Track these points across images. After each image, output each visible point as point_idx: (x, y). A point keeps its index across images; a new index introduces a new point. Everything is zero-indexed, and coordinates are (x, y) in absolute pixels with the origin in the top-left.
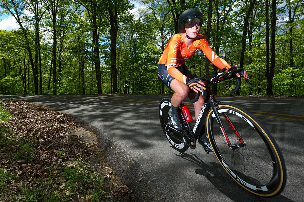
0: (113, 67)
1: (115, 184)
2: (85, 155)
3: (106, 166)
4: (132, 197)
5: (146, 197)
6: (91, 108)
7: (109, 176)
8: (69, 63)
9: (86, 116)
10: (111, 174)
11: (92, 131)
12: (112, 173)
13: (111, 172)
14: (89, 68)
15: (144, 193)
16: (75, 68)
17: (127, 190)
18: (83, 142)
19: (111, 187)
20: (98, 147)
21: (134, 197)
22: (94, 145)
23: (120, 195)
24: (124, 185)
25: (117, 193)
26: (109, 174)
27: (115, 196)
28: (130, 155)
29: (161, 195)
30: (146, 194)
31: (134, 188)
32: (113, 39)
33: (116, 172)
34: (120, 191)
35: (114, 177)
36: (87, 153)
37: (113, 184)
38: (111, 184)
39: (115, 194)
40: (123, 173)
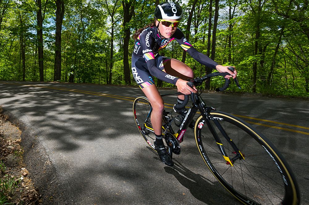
0: (58, 53)
1: (27, 188)
2: (2, 155)
3: (23, 167)
4: (40, 202)
5: (52, 203)
6: (25, 99)
7: (23, 178)
8: (9, 44)
9: (17, 109)
10: (25, 176)
11: (19, 126)
12: (27, 175)
13: (26, 173)
14: (32, 51)
15: (51, 198)
16: (16, 50)
17: (36, 195)
18: (4, 140)
19: (20, 191)
20: (20, 144)
21: (41, 202)
22: (16, 142)
23: (28, 201)
24: (33, 190)
25: (24, 198)
26: (23, 175)
27: (22, 201)
28: (48, 155)
29: (65, 200)
30: (52, 198)
31: (44, 192)
32: (59, 22)
33: (30, 174)
34: (28, 196)
35: (28, 180)
36: (5, 153)
37: (24, 187)
38: (22, 188)
39: (22, 200)
40: (37, 175)
